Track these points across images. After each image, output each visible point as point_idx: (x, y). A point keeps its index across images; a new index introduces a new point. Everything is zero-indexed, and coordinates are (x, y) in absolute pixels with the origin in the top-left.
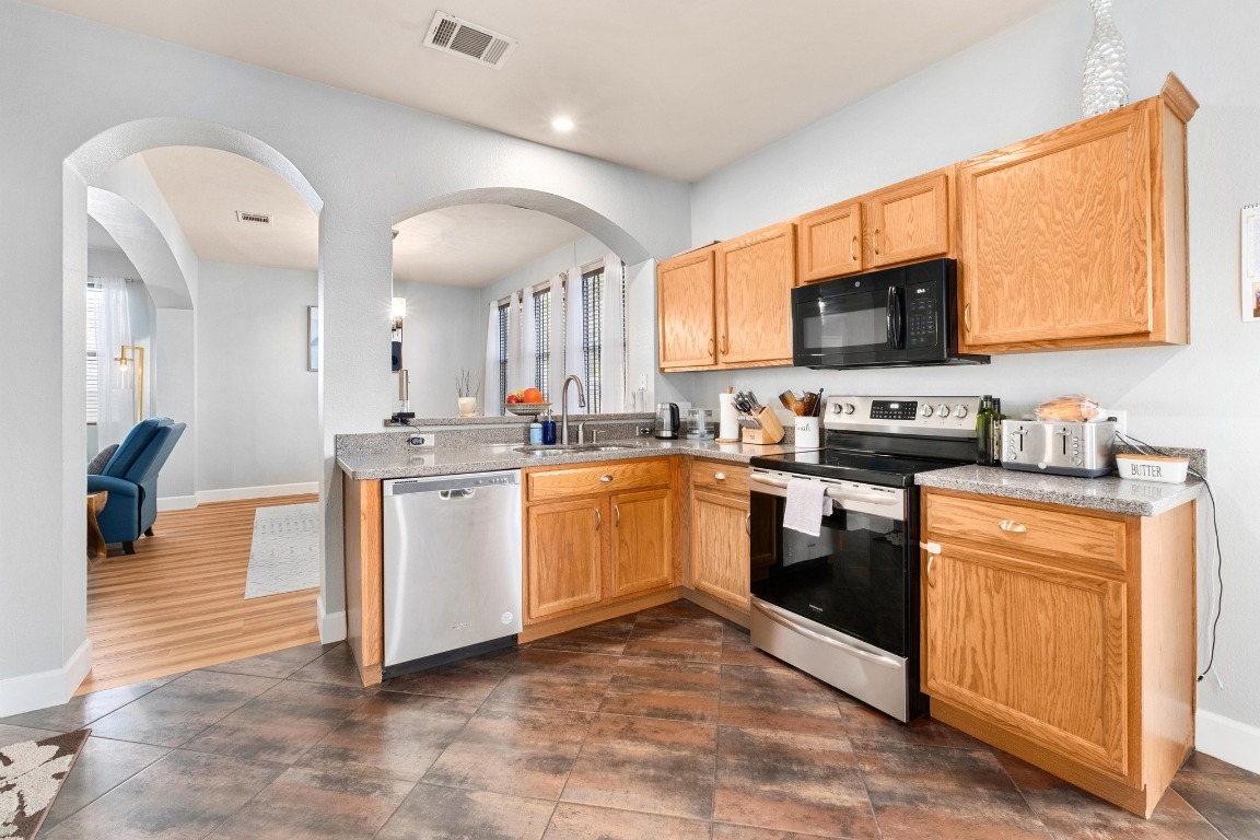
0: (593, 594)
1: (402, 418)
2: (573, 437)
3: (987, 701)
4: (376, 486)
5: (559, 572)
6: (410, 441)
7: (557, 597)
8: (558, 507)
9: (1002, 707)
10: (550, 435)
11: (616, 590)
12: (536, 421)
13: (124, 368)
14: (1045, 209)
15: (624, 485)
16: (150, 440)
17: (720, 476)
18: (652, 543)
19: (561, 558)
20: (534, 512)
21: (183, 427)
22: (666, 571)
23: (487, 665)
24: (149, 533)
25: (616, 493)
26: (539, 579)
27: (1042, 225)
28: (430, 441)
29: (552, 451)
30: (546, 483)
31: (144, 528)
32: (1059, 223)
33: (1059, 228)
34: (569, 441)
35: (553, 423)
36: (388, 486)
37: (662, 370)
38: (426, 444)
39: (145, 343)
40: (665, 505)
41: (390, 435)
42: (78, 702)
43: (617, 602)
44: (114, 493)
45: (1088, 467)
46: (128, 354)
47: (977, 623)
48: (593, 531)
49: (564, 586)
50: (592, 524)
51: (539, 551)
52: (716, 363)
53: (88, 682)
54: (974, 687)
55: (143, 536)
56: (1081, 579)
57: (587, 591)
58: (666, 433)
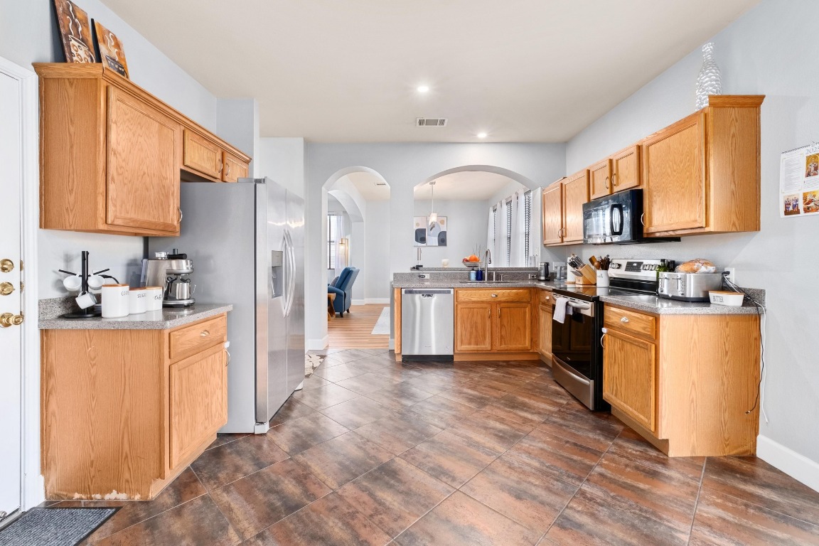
0: (486, 346)
1: (418, 267)
2: (490, 277)
3: (619, 401)
4: (399, 290)
5: (471, 333)
6: (420, 276)
7: (470, 344)
8: (471, 306)
9: (622, 403)
10: (480, 276)
11: (498, 346)
12: (473, 270)
13: (342, 247)
14: (671, 163)
15: (503, 299)
16: (347, 275)
17: (548, 298)
18: (519, 328)
19: (472, 328)
20: (459, 306)
21: (358, 271)
22: (527, 344)
23: (439, 364)
24: (348, 311)
25: (500, 302)
26: (462, 335)
27: (669, 170)
28: (427, 276)
29: (479, 284)
30: (463, 296)
31: (346, 309)
32: (675, 171)
33: (675, 173)
34: (488, 279)
35: (481, 271)
36: (403, 290)
37: (545, 245)
38: (426, 277)
39: (348, 237)
40: (527, 311)
41: (413, 274)
42: (326, 350)
43: (500, 353)
44: (338, 295)
45: (688, 296)
46: (344, 242)
47: (617, 365)
48: (487, 318)
49: (473, 340)
50: (487, 316)
51: (461, 324)
52: (562, 242)
53: (328, 346)
54: (616, 395)
55: (346, 312)
56: (642, 343)
57: (484, 344)
58: (543, 278)
